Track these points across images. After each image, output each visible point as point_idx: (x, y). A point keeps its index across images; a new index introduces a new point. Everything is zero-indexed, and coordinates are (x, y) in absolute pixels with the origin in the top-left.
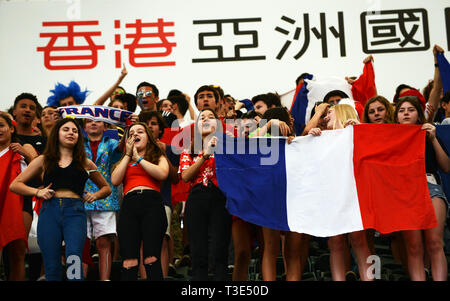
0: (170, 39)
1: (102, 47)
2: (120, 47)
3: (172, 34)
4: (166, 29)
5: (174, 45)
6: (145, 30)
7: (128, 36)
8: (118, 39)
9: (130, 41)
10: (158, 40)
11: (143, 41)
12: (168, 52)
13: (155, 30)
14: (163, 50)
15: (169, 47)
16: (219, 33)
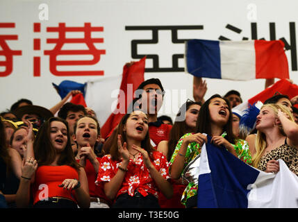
0: (98, 46)
1: (19, 53)
2: (40, 53)
3: (101, 40)
4: (94, 35)
5: (103, 52)
6: (69, 35)
7: (49, 41)
8: (37, 44)
9: (52, 47)
10: (84, 47)
11: (66, 47)
12: (96, 60)
13: (81, 35)
14: (90, 57)
15: (97, 54)
16: (155, 40)
